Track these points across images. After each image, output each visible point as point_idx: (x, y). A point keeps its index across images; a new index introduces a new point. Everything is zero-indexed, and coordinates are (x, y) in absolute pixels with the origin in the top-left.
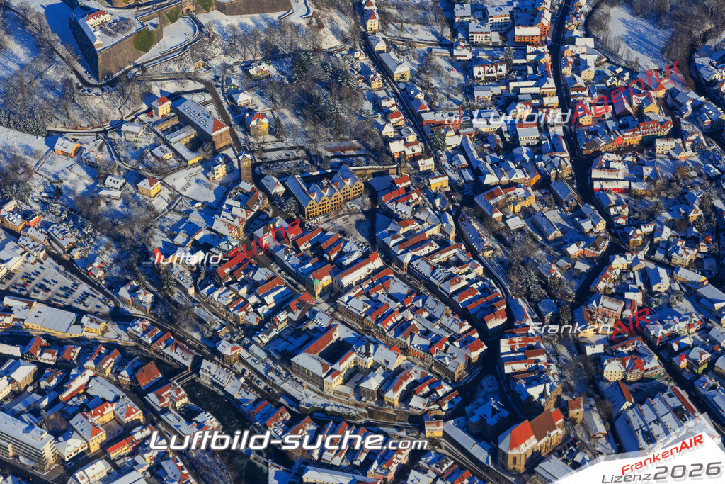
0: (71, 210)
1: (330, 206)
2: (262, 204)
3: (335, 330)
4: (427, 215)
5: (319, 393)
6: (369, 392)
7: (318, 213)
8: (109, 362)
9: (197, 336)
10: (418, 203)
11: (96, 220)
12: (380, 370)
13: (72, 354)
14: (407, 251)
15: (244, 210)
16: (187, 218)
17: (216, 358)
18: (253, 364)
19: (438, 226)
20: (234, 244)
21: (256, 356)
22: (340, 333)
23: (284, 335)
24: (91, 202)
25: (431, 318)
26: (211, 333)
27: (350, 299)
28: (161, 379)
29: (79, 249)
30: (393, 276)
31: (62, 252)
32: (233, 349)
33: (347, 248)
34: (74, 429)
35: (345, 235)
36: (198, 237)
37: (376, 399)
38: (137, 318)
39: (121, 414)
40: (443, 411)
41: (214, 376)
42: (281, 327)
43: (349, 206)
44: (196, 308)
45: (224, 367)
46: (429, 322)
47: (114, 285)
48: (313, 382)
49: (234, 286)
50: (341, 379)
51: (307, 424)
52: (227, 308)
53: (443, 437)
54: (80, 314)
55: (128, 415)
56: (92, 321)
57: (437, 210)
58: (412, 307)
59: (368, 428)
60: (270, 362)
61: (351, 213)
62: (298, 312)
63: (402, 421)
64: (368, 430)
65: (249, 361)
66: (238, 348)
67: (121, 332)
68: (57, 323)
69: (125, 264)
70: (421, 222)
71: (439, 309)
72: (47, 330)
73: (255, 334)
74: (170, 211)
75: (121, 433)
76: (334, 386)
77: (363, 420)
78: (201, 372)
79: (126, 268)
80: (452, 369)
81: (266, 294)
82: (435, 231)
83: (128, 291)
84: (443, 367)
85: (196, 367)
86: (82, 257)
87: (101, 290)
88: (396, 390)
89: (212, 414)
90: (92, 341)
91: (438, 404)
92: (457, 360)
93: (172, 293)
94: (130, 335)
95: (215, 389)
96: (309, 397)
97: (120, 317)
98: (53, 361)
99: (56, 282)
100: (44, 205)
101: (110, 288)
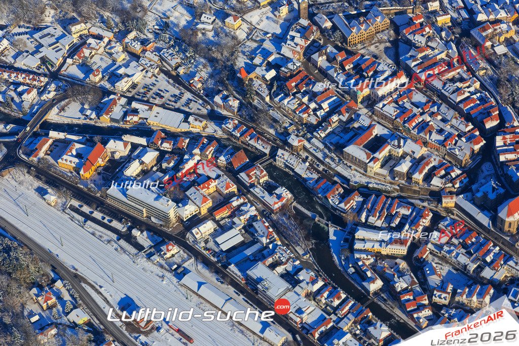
0: (176, 38)
1: (366, 37)
2: (315, 35)
3: (374, 128)
4: (437, 44)
5: (363, 174)
6: (400, 174)
7: (357, 42)
8: (210, 149)
9: (272, 131)
10: (429, 34)
11: (196, 46)
12: (408, 158)
13: (184, 144)
14: (423, 71)
15: (303, 40)
16: (262, 45)
17: (286, 148)
18: (314, 152)
19: (445, 53)
20: (298, 65)
21: (316, 146)
22: (378, 130)
23: (336, 132)
24: (191, 32)
25: (444, 120)
26: (282, 129)
27: (384, 105)
28: (248, 162)
29: (183, 67)
30: (414, 89)
31: (171, 69)
32: (299, 141)
33: (380, 68)
34: (189, 198)
35: (377, 58)
36: (271, 59)
37: (406, 179)
38: (229, 118)
39: (222, 187)
40: (455, 188)
41: (287, 161)
42: (334, 125)
43: (379, 37)
44: (271, 111)
45: (293, 154)
46: (442, 123)
47: (210, 94)
48: (359, 166)
49: (299, 95)
50: (380, 164)
51: (356, 197)
52: (294, 111)
53: (455, 207)
54: (187, 115)
55: (227, 188)
56: (196, 120)
57: (443, 40)
58: (429, 112)
59: (400, 200)
60: (326, 151)
61: (380, 42)
62: (347, 115)
63: (425, 195)
64: (400, 201)
65: (311, 150)
66: (303, 141)
67: (217, 128)
68: (170, 121)
69: (218, 79)
70: (433, 49)
71: (450, 113)
72: (164, 126)
73: (315, 131)
74: (248, 40)
75: (222, 201)
76: (375, 169)
77: (396, 194)
78: (277, 157)
79: (218, 81)
80: (460, 158)
81: (323, 102)
82: (443, 56)
83: (221, 98)
84: (454, 156)
85: (273, 154)
86: (185, 73)
87: (201, 98)
88: (421, 172)
89: (286, 188)
90: (196, 134)
91: (452, 183)
92: (463, 151)
93: (253, 100)
94: (224, 130)
95: (287, 170)
96: (356, 177)
97: (216, 117)
98: (170, 148)
99: (168, 91)
100: (156, 35)
101: (207, 96)
